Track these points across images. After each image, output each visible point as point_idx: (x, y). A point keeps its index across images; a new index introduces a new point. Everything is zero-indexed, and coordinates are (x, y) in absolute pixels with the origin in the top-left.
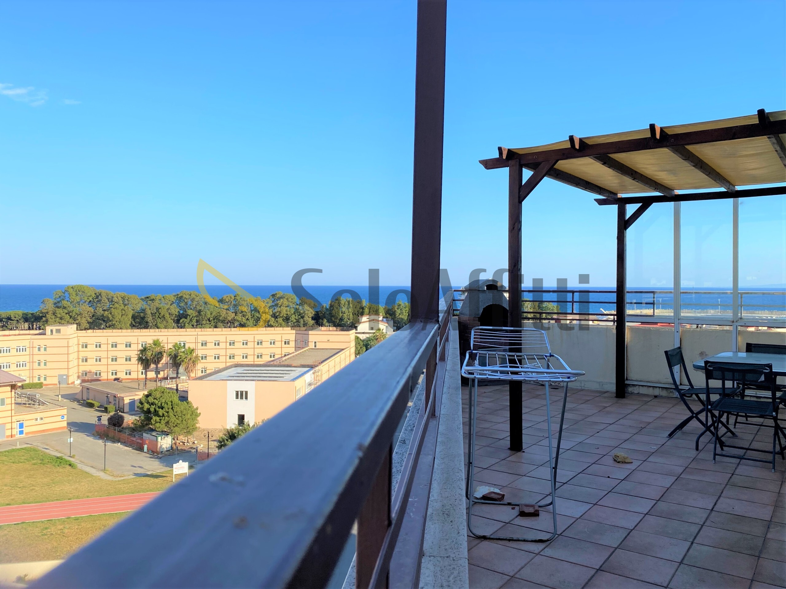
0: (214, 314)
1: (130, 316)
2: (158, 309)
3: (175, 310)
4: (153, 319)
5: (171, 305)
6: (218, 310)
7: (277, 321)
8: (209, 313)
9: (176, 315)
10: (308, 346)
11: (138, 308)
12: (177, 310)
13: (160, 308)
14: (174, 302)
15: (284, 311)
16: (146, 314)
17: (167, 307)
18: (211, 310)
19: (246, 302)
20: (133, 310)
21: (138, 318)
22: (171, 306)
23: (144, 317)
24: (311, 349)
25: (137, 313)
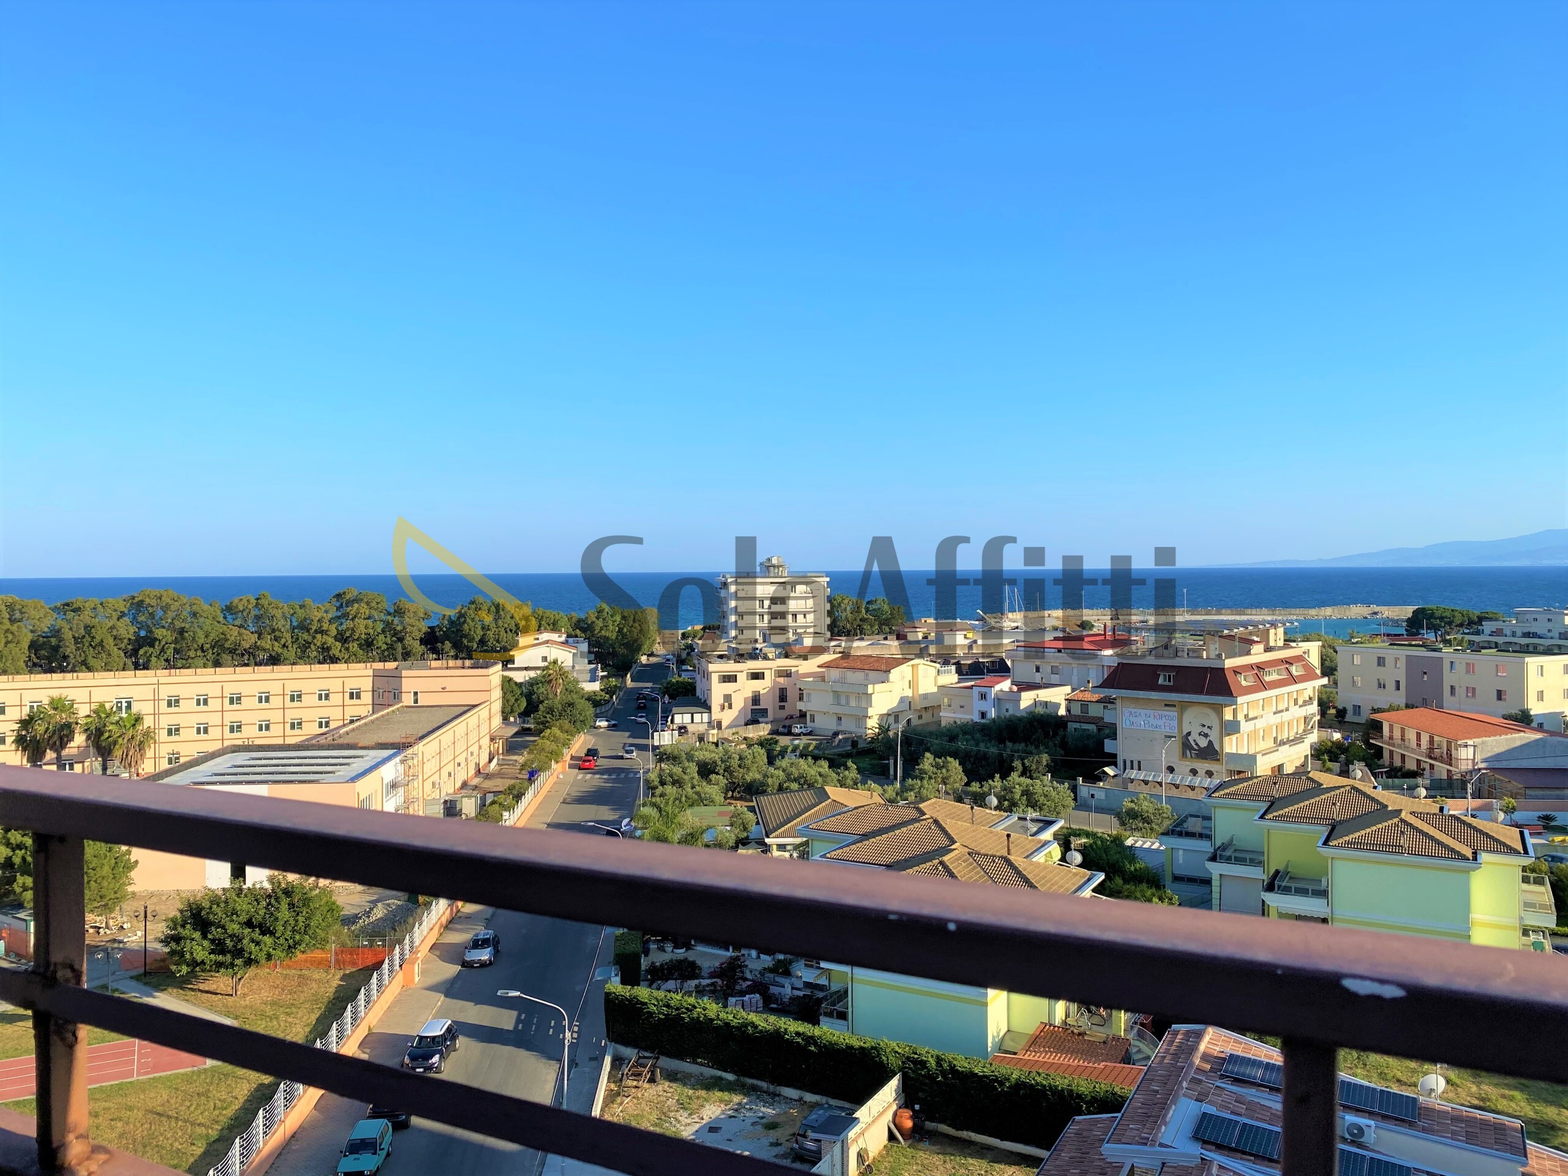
0: (213, 636)
1: (25, 645)
2: (88, 628)
3: (127, 630)
4: (78, 649)
5: (118, 619)
6: (221, 628)
7: (347, 649)
8: (201, 634)
9: (129, 639)
10: (401, 702)
11: (45, 626)
12: (133, 629)
13: (93, 627)
14: (126, 612)
15: (362, 627)
16: (61, 640)
17: (110, 624)
18: (205, 628)
19: (280, 611)
20: (32, 632)
21: (44, 649)
22: (119, 623)
23: (59, 647)
24: (406, 707)
25: (43, 637)
